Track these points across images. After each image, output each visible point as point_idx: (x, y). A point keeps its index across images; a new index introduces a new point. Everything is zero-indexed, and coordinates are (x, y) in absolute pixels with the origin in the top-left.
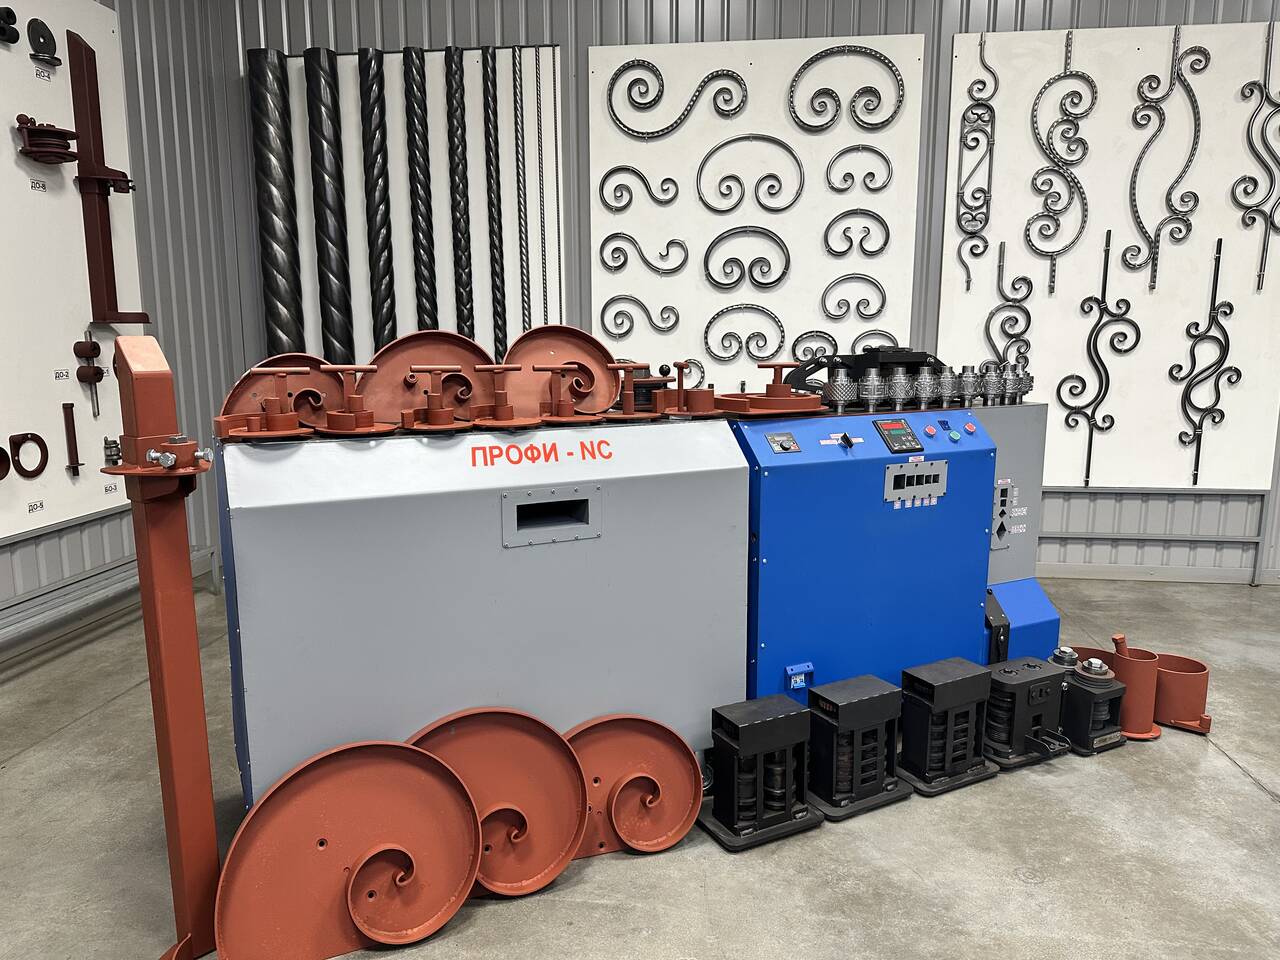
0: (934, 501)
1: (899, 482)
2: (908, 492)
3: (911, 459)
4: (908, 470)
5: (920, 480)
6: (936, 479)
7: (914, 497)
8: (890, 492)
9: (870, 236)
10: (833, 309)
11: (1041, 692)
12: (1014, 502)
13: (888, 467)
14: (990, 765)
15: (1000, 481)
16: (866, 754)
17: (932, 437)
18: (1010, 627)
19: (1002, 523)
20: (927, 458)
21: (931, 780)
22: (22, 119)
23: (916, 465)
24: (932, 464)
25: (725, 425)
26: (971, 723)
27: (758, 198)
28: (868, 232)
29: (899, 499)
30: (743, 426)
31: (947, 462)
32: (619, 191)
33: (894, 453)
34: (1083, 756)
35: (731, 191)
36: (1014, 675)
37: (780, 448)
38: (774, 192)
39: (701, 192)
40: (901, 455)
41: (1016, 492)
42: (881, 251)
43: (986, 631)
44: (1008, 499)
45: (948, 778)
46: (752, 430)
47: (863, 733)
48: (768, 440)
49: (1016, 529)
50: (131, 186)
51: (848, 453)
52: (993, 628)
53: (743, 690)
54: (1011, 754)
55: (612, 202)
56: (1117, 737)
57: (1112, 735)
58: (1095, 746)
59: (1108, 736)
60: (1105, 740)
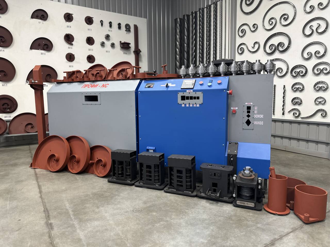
0: (198, 106)
1: (183, 98)
2: (187, 101)
3: (187, 91)
4: (186, 94)
5: (191, 98)
6: (198, 98)
7: (189, 103)
8: (180, 101)
9: (320, 26)
10: (306, 56)
11: (215, 174)
12: (256, 112)
13: (178, 93)
14: (195, 194)
15: (246, 104)
16: (147, 172)
17: (201, 85)
18: (238, 156)
19: (248, 119)
20: (194, 91)
21: (169, 188)
22: (120, 42)
23: (189, 93)
24: (196, 93)
25: (138, 81)
26: (184, 175)
27: (281, 23)
28: (320, 25)
29: (183, 103)
30: (143, 81)
31: (202, 93)
32: (243, 31)
33: (181, 89)
34: (234, 206)
35: (272, 22)
36: (210, 166)
37: (147, 87)
38: (286, 19)
39: (263, 25)
40: (184, 90)
41: (256, 108)
42: (324, 31)
43: (226, 155)
44: (251, 111)
45: (175, 190)
46: (145, 82)
47: (146, 165)
48: (146, 85)
49: (256, 123)
50: (140, 51)
51: (166, 89)
52: (228, 154)
53: (135, 149)
54: (202, 192)
55: (241, 34)
56: (252, 205)
57: (249, 203)
58: (237, 203)
59: (246, 203)
60: (244, 203)
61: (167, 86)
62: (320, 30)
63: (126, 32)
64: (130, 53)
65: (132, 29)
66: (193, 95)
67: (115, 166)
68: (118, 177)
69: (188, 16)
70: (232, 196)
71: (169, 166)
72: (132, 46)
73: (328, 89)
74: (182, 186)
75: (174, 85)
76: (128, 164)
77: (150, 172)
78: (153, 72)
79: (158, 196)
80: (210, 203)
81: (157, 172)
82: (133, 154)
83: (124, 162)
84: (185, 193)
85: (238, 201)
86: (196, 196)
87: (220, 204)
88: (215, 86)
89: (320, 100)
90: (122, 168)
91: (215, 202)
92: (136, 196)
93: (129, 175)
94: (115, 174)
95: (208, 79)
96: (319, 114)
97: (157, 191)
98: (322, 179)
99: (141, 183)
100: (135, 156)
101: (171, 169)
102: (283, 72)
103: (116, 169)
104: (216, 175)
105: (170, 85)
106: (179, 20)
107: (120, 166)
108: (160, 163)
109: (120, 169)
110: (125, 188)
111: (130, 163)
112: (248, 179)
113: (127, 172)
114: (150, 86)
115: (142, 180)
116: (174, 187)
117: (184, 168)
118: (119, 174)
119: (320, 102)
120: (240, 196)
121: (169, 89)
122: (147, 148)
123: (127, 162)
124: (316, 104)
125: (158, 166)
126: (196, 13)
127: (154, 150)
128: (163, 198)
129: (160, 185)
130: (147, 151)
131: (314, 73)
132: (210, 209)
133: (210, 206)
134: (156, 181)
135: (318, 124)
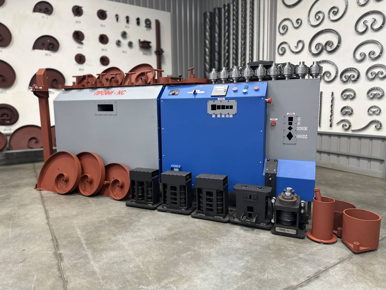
0: (231, 116)
1: (214, 107)
2: (218, 111)
3: (218, 99)
4: (217, 103)
5: (223, 107)
6: (231, 107)
7: (221, 113)
8: (210, 111)
9: (376, 22)
10: (358, 57)
11: (250, 196)
12: (299, 124)
13: (208, 102)
14: (227, 219)
15: (288, 114)
16: (172, 194)
17: (235, 91)
18: (277, 176)
19: (290, 132)
20: (226, 99)
21: (197, 213)
22: (139, 40)
23: (221, 101)
24: (228, 101)
25: (160, 87)
26: (214, 197)
27: (329, 17)
28: (375, 20)
29: (214, 114)
30: (167, 87)
31: (236, 101)
32: (284, 28)
33: (212, 96)
34: (273, 233)
35: (319, 17)
36: (245, 187)
37: (171, 94)
38: (335, 13)
39: (309, 21)
40: (215, 98)
41: (299, 119)
42: (381, 28)
43: (264, 174)
44: (293, 122)
45: (204, 215)
46: (168, 89)
47: (171, 186)
48: (170, 92)
49: (299, 136)
50: (163, 52)
51: (194, 96)
52: (266, 173)
53: (158, 168)
54: (236, 218)
55: (282, 31)
56: (293, 232)
57: (290, 230)
58: (276, 230)
59: (286, 229)
60: (285, 230)
61: (195, 93)
62: (376, 27)
63: (145, 29)
64: (151, 54)
65: (153, 25)
66: (226, 103)
67: (135, 187)
68: (138, 200)
69: (220, 9)
70: (271, 222)
71: (197, 187)
72: (154, 45)
73: (383, 97)
74: (212, 210)
75: (203, 92)
76: (150, 184)
77: (175, 194)
78: (178, 77)
79: (185, 222)
80: (245, 230)
81: (183, 194)
82: (155, 173)
83: (145, 183)
84: (215, 218)
85: (277, 228)
86: (229, 222)
87: (256, 231)
88: (252, 94)
89: (374, 110)
90: (143, 189)
91: (250, 229)
92: (159, 222)
93: (151, 198)
94: (135, 196)
95: (244, 84)
96: (373, 126)
97: (183, 216)
98: (375, 202)
99: (164, 207)
100: (158, 176)
101: (200, 191)
102: (331, 77)
103: (136, 190)
104: (252, 197)
105: (198, 91)
106: (208, 14)
107: (140, 188)
108: (187, 184)
109: (140, 191)
110: (146, 212)
111: (151, 183)
112: (289, 202)
113: (148, 194)
114: (174, 93)
115: (166, 204)
116: (203, 211)
117: (214, 189)
118: (139, 197)
119: (374, 112)
120: (279, 222)
121: (197, 97)
122: (172, 166)
123: (148, 182)
124: (370, 115)
125: (185, 187)
126: (229, 5)
127: (179, 169)
128: (190, 225)
129: (187, 209)
130: (171, 170)
131: (368, 78)
132: (245, 237)
133: (245, 233)
134: (182, 205)
135: (371, 138)
